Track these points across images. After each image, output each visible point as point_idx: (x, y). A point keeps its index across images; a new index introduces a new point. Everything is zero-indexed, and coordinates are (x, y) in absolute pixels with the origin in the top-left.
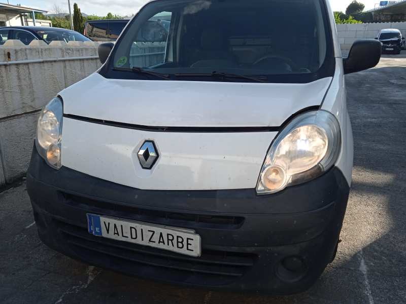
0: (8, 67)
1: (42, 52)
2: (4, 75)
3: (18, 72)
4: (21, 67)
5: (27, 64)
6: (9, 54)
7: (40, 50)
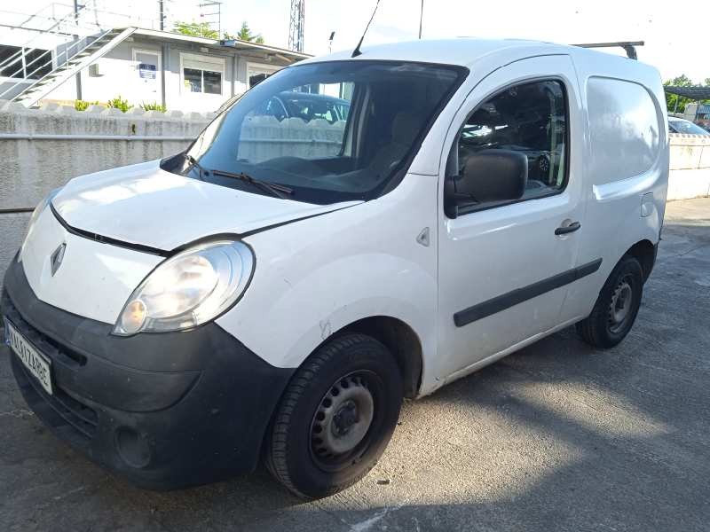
0: (131, 143)
1: (187, 127)
2: (124, 152)
3: (145, 151)
4: (151, 144)
5: (160, 141)
6: (134, 127)
7: (184, 125)
